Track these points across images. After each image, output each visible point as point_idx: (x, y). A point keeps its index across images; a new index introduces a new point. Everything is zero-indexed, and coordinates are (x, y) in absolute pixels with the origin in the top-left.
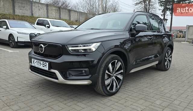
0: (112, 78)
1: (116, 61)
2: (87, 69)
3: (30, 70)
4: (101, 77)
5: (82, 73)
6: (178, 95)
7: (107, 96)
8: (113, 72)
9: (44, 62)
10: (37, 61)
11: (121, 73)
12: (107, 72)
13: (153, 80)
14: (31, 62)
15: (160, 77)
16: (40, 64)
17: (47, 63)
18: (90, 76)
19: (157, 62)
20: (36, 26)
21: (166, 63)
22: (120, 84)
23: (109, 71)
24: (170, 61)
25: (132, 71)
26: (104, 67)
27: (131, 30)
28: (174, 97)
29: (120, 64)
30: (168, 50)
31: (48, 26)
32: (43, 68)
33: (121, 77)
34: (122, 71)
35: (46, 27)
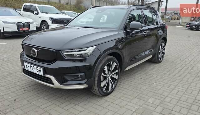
0: (108, 78)
1: (112, 62)
2: (82, 74)
3: (23, 73)
4: (97, 80)
5: (78, 78)
6: (169, 91)
7: (103, 97)
8: (108, 73)
9: (38, 68)
10: (30, 66)
11: (116, 74)
12: (103, 74)
13: (147, 75)
14: (23, 65)
15: (153, 71)
16: (34, 68)
17: (42, 69)
18: (86, 80)
19: (151, 56)
20: (22, 12)
21: (159, 56)
22: (116, 83)
23: (105, 73)
24: (163, 53)
25: (127, 69)
26: (100, 70)
27: (125, 28)
28: (166, 94)
29: (115, 64)
30: (161, 43)
31: (37, 12)
32: (37, 73)
33: (116, 77)
34: (117, 71)
35: (34, 14)
